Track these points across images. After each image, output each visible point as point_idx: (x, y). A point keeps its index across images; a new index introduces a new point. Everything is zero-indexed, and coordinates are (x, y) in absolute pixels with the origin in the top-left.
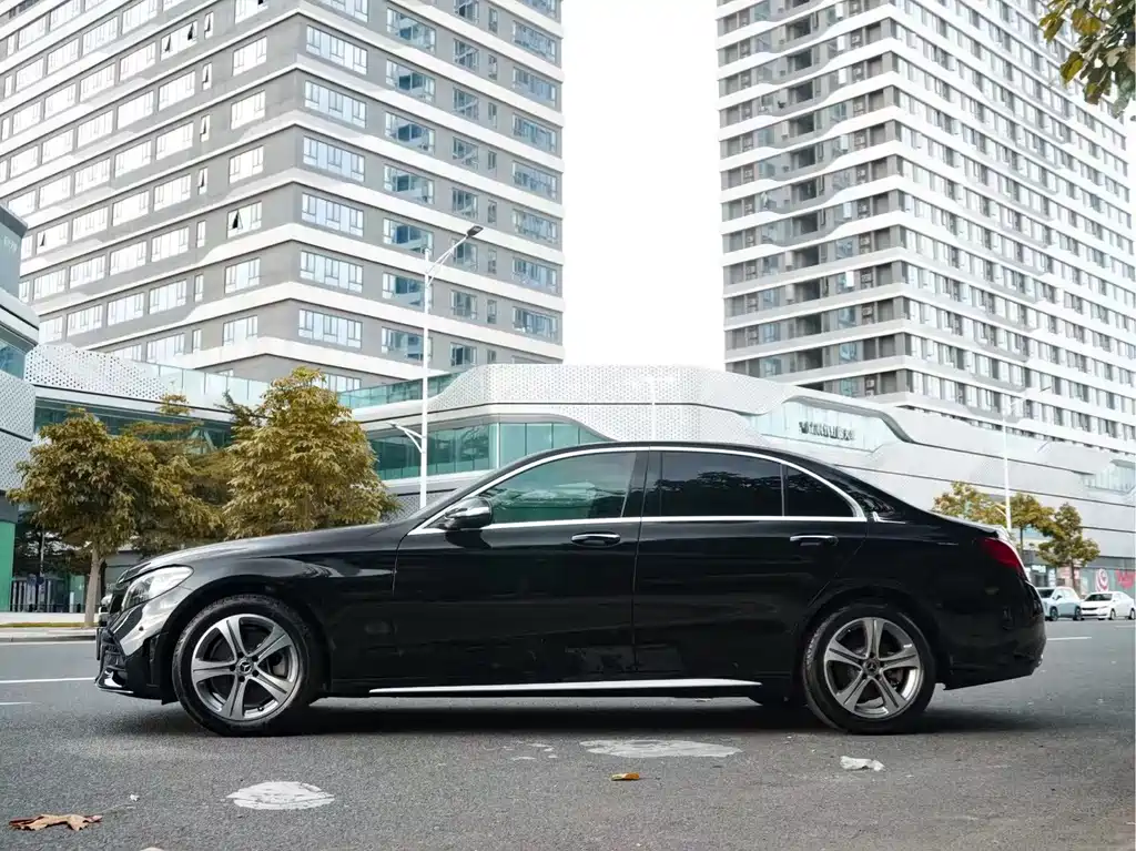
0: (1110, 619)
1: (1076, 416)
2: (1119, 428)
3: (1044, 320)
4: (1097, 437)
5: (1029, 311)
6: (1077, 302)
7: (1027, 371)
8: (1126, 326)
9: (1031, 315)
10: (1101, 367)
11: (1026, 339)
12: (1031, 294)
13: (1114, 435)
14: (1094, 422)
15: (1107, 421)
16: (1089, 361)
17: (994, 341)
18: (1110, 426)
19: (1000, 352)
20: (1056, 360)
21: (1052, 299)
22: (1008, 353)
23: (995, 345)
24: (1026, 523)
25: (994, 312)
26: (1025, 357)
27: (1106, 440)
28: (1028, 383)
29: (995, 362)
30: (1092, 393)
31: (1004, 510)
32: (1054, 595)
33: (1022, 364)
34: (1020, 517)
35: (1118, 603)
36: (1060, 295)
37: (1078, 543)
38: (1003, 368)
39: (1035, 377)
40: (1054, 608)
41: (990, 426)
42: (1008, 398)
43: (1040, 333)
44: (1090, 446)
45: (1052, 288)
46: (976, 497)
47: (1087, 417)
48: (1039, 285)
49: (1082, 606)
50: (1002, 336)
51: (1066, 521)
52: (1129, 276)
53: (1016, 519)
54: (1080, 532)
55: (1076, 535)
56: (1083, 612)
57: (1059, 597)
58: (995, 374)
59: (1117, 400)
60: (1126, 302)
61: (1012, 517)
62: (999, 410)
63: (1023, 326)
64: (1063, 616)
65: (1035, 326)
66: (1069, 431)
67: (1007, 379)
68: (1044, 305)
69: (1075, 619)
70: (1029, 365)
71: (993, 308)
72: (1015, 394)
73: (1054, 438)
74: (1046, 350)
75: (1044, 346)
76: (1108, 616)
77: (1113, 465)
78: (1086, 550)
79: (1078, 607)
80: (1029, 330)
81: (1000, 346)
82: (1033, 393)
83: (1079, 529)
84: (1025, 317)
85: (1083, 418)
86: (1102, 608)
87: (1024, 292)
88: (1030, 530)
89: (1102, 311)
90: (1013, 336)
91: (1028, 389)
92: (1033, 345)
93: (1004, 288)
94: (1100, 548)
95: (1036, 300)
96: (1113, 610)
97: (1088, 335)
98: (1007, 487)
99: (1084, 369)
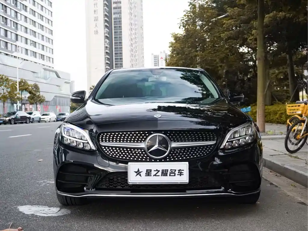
0: (49, 122)
1: (32, 52)
2: (45, 58)
3: (23, 18)
4: (38, 60)
5: (18, 14)
6: (34, 12)
7: (17, 35)
8: (48, 23)
9: (19, 15)
10: (40, 36)
11: (17, 24)
12: (19, 7)
13: (44, 60)
14: (37, 55)
15: (41, 55)
16: (37, 34)
17: (6, 23)
18: (42, 56)
19: (8, 27)
20: (26, 32)
21: (26, 10)
22: (10, 28)
23: (6, 25)
24: (24, 90)
25: (6, 12)
26: (16, 30)
27: (41, 61)
28: (17, 39)
29: (6, 31)
30: (37, 45)
31: (16, 85)
32: (33, 114)
33: (15, 33)
34: (22, 88)
35: (51, 116)
36: (28, 9)
37: (39, 97)
38: (9, 33)
39: (19, 38)
40: (33, 118)
41: (4, 54)
42: (10, 44)
43: (21, 22)
44: (36, 63)
45: (26, 7)
46: (8, 80)
47: (36, 53)
48: (22, 5)
49: (41, 118)
50: (9, 21)
51: (35, 89)
52: (50, 6)
53: (20, 88)
54: (39, 93)
55: (38, 94)
56: (42, 120)
57: (35, 115)
58: (6, 35)
59: (45, 48)
60: (49, 14)
61: (19, 87)
62: (7, 48)
63: (16, 18)
64: (35, 121)
65: (20, 19)
66: (30, 57)
67: (10, 38)
68: (23, 12)
69: (39, 122)
70: (18, 33)
71: (6, 11)
72: (12, 43)
73: (25, 60)
74: (23, 28)
75: (23, 27)
76: (49, 121)
77: (43, 70)
78: (41, 99)
79: (40, 118)
80: (18, 21)
81: (8, 25)
82: (18, 43)
83: (39, 92)
84: (16, 16)
85: (34, 53)
86: (46, 118)
87: (17, 7)
88: (24, 92)
89: (41, 17)
90: (12, 22)
91: (17, 42)
92: (19, 26)
93: (10, 4)
94: (45, 98)
95: (20, 10)
96: (50, 119)
97: (37, 24)
98: (18, 78)
99: (35, 36)
